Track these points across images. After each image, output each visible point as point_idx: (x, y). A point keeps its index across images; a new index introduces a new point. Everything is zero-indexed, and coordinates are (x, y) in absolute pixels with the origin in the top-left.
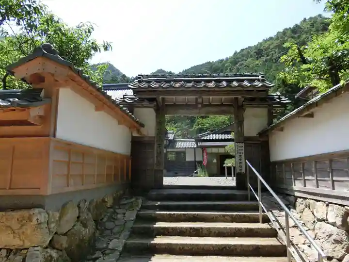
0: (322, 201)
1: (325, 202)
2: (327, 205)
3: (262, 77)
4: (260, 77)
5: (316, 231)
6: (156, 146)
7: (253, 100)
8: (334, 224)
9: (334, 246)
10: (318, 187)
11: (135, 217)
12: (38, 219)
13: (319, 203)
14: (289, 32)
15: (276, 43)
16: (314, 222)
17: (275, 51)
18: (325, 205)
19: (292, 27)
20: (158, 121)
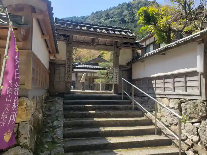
0: (167, 98)
1: (168, 98)
2: (169, 100)
3: (131, 31)
4: (130, 31)
5: (162, 113)
6: (67, 66)
7: (126, 43)
8: (173, 108)
9: (173, 118)
10: (164, 91)
11: (62, 108)
12: (27, 104)
13: (164, 99)
14: (125, 6)
15: (117, 11)
16: (161, 108)
17: (117, 16)
18: (168, 99)
19: (127, 3)
20: (68, 51)
